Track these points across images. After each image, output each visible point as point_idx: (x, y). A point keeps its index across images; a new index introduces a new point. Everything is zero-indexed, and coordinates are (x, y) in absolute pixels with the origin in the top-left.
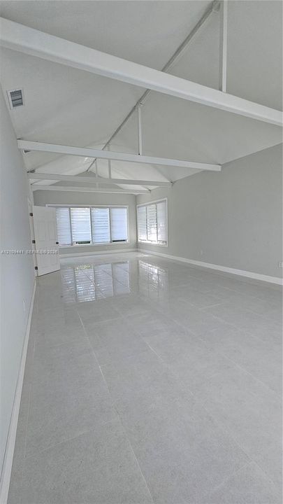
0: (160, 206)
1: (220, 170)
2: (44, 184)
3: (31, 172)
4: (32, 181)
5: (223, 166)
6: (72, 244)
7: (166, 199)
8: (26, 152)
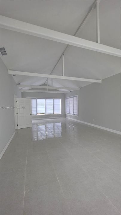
0: (75, 98)
1: (101, 82)
2: (26, 89)
3: (19, 84)
4: (20, 88)
5: (103, 80)
6: (37, 114)
7: (77, 95)
8: (14, 75)
